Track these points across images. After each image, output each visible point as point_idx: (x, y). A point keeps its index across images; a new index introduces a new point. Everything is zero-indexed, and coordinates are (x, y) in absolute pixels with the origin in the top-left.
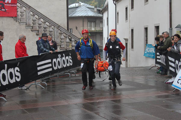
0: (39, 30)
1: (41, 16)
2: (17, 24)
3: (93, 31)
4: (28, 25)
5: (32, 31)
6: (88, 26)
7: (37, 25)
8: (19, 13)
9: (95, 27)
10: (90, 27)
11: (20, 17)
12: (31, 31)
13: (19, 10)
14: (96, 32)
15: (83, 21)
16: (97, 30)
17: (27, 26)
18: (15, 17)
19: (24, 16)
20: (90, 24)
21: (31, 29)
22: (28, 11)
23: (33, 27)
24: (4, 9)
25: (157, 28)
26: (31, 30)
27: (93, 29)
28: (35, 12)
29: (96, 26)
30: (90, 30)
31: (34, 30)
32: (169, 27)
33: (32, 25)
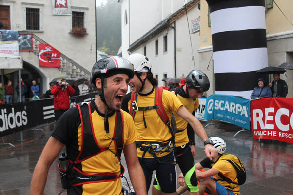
1: (78, 66)
2: (60, 72)
7: (75, 73)
8: (62, 64)
11: (62, 67)
13: (61, 62)
18: (59, 67)
19: (66, 67)
22: (68, 63)
23: (72, 75)
24: (51, 60)
25: (165, 75)
28: (74, 63)
32: (174, 75)
33: (71, 73)
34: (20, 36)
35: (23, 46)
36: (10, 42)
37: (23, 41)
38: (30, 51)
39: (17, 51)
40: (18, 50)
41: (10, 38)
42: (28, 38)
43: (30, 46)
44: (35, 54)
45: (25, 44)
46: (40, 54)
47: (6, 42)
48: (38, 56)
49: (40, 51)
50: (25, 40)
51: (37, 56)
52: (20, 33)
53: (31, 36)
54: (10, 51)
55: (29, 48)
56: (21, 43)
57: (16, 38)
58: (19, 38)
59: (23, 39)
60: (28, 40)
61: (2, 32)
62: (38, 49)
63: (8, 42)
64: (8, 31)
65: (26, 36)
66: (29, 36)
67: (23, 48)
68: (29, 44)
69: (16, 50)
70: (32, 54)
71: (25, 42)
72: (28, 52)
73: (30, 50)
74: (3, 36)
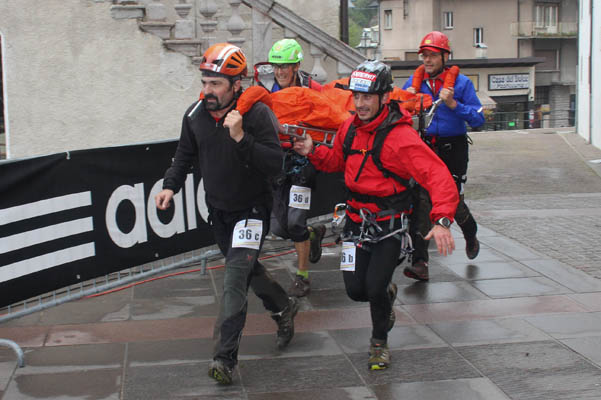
0: (178, 26)
3: (550, 35)
4: (123, 3)
5: (142, 29)
6: (534, 20)
9: (559, 20)
10: (540, 21)
12: (139, 32)
14: (561, 40)
15: (519, 4)
16: (564, 31)
17: (120, 9)
20: (541, 13)
21: (138, 18)
23: (144, 10)
26: (137, 27)
27: (551, 29)
29: (563, 19)
30: (542, 32)
31: (153, 26)
33: (144, 2)
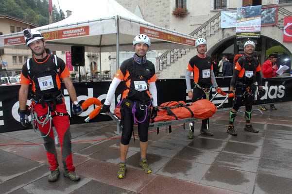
34: (263, 11)
35: (266, 21)
36: (253, 18)
37: (266, 16)
38: (273, 26)
39: (259, 27)
40: (260, 25)
41: (253, 14)
42: (272, 12)
43: (274, 20)
44: (279, 28)
45: (269, 18)
46: (285, 28)
47: (248, 19)
48: (283, 30)
49: (286, 25)
50: (270, 14)
51: (281, 31)
52: (264, 8)
53: (276, 9)
54: (252, 27)
55: (273, 22)
56: (264, 18)
57: (260, 13)
58: (263, 12)
59: (267, 13)
60: (272, 14)
61: (245, 9)
62: (284, 23)
63: (250, 19)
64: (251, 7)
65: (271, 9)
66: (274, 9)
67: (266, 23)
68: (273, 18)
69: (257, 26)
70: (276, 29)
71: (269, 17)
72: (272, 27)
73: (274, 24)
74: (246, 13)
